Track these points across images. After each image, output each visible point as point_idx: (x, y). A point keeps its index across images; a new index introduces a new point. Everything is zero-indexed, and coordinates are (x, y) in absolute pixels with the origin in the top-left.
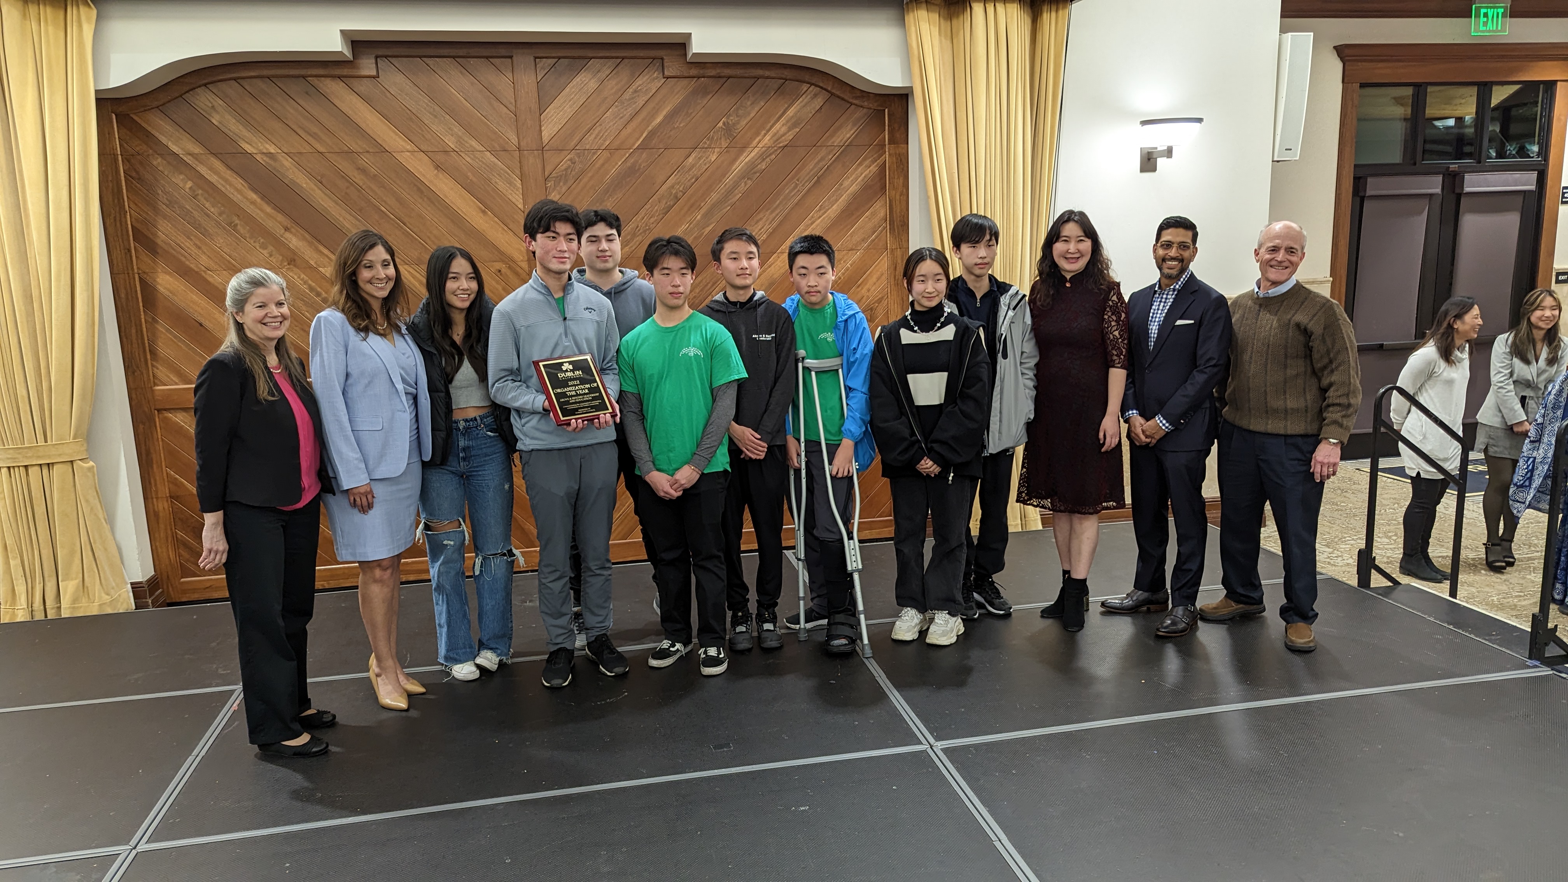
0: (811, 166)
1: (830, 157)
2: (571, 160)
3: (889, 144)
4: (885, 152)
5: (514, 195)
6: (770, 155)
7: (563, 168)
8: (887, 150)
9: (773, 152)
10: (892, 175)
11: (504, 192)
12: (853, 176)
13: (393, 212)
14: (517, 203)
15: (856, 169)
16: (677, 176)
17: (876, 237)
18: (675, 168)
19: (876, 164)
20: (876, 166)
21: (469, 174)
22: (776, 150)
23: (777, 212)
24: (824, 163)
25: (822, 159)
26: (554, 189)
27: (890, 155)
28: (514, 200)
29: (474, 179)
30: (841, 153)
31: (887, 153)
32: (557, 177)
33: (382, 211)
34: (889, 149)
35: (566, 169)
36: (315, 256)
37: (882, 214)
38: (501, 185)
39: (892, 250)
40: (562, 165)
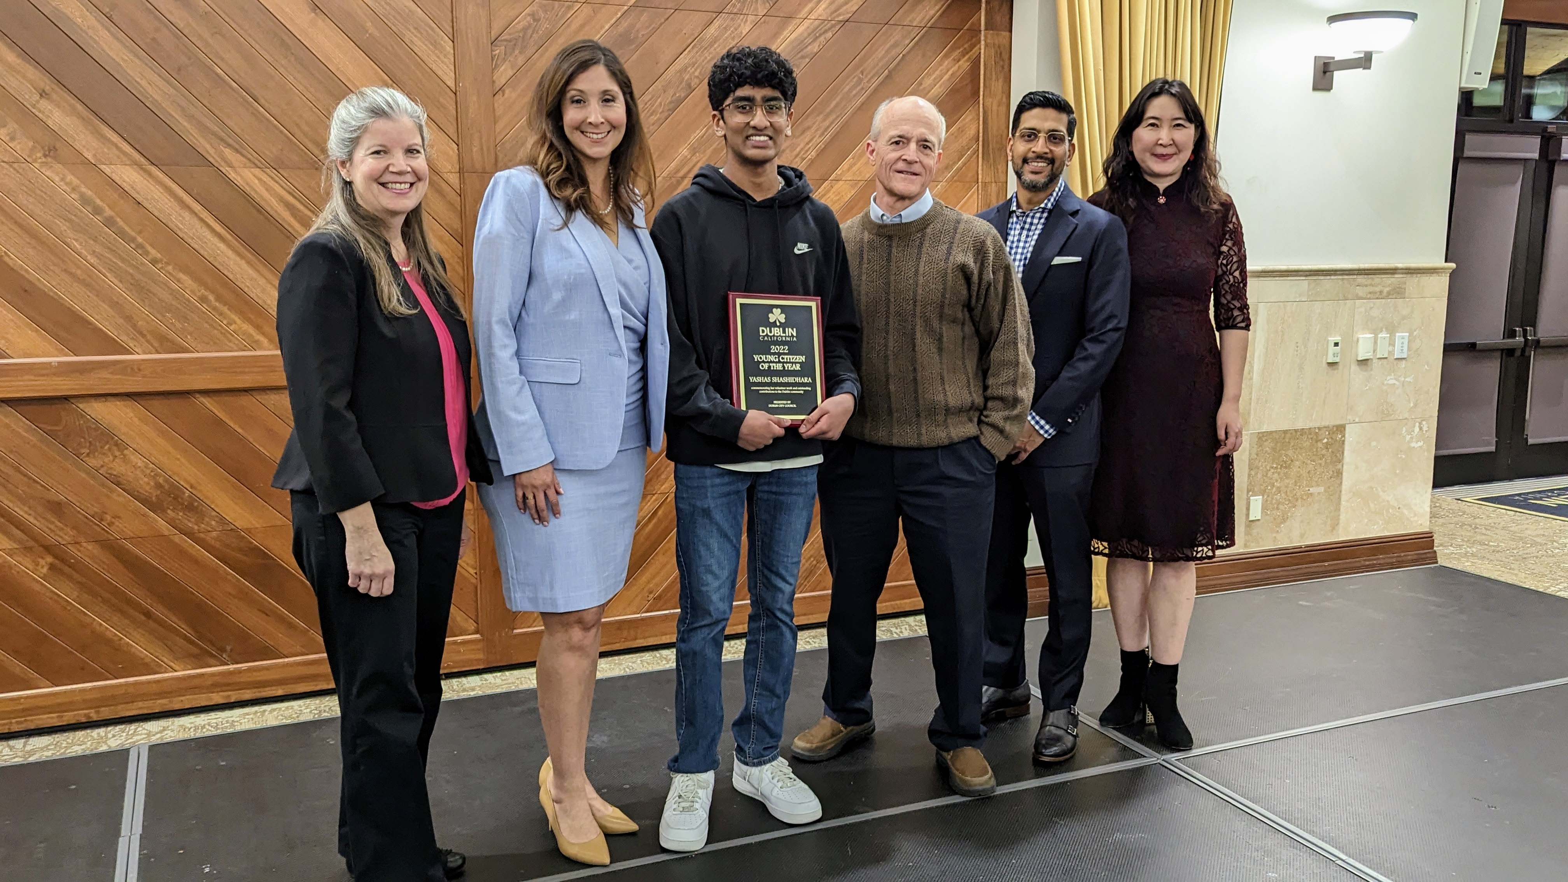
0: (881, 52)
1: (907, 42)
2: (532, 15)
3: (986, 29)
4: (979, 42)
5: (441, 65)
6: (826, 31)
7: (520, 26)
8: (982, 38)
9: (830, 29)
10: (988, 75)
11: (425, 58)
12: (937, 73)
13: (236, 77)
14: (444, 78)
15: (940, 64)
16: (692, 54)
17: (964, 164)
18: (690, 41)
19: (967, 57)
20: (967, 61)
21: (369, 24)
22: (833, 26)
23: (831, 119)
24: (898, 50)
25: (895, 45)
26: (504, 60)
27: (986, 45)
28: (440, 73)
29: (377, 34)
30: (923, 36)
31: (983, 43)
32: (510, 41)
33: (217, 74)
34: (986, 37)
35: (525, 30)
36: (95, 143)
37: (972, 132)
38: (421, 47)
39: (985, 184)
40: (519, 22)
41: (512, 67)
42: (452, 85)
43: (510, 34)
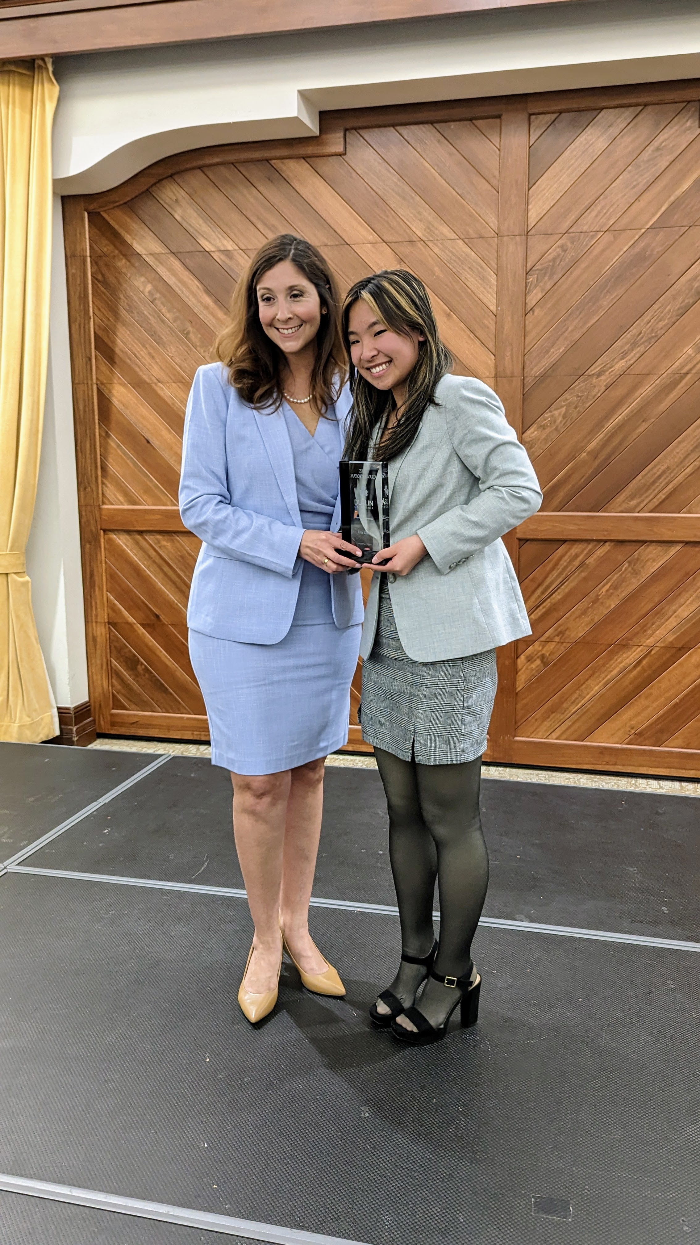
2: (562, 247)
5: (487, 294)
7: (551, 257)
11: (475, 290)
14: (489, 304)
21: (436, 269)
26: (536, 286)
28: (485, 301)
29: (441, 275)
32: (541, 270)
35: (554, 260)
38: (472, 282)
40: (550, 254)
41: (542, 290)
42: (494, 310)
43: (541, 264)
